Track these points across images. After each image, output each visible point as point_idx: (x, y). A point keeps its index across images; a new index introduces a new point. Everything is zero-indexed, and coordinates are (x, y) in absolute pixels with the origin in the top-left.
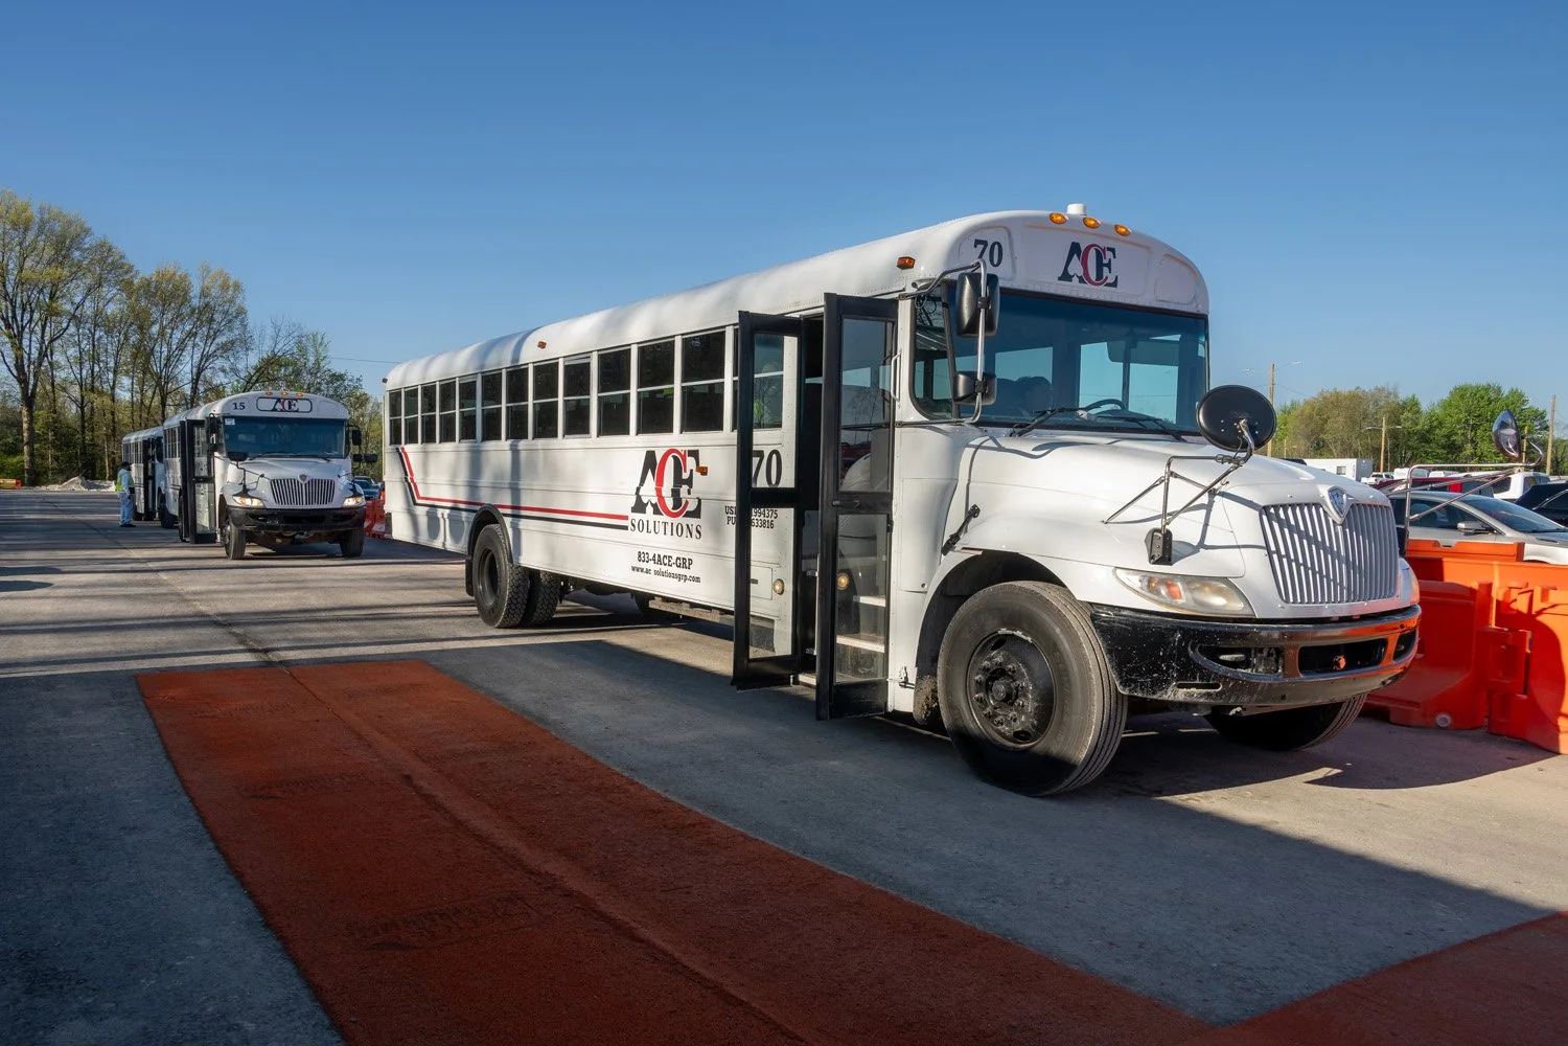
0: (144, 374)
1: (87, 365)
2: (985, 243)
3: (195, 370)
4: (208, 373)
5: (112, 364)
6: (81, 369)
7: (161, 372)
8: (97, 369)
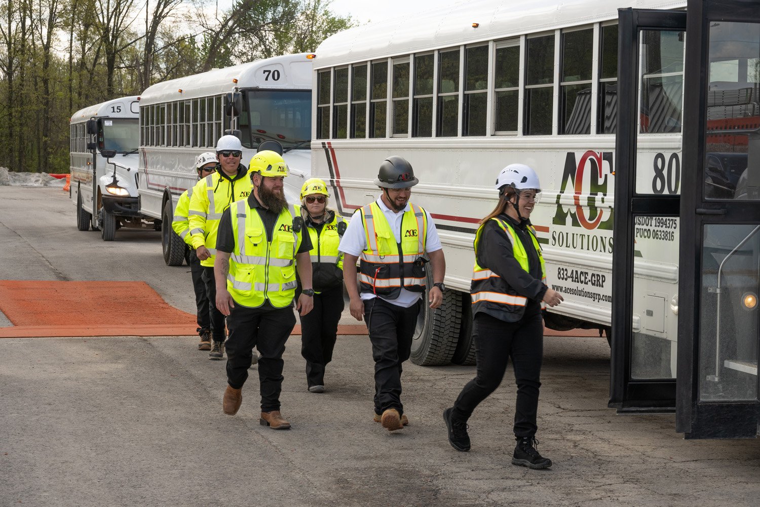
0: (87, 26)
1: (17, 16)
2: (270, 71)
3: (151, 18)
4: (166, 23)
5: (46, 14)
6: (10, 24)
7: (109, 21)
8: (28, 22)
